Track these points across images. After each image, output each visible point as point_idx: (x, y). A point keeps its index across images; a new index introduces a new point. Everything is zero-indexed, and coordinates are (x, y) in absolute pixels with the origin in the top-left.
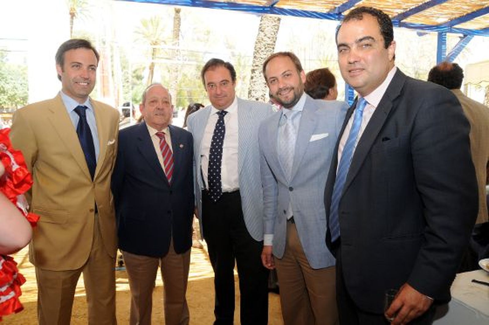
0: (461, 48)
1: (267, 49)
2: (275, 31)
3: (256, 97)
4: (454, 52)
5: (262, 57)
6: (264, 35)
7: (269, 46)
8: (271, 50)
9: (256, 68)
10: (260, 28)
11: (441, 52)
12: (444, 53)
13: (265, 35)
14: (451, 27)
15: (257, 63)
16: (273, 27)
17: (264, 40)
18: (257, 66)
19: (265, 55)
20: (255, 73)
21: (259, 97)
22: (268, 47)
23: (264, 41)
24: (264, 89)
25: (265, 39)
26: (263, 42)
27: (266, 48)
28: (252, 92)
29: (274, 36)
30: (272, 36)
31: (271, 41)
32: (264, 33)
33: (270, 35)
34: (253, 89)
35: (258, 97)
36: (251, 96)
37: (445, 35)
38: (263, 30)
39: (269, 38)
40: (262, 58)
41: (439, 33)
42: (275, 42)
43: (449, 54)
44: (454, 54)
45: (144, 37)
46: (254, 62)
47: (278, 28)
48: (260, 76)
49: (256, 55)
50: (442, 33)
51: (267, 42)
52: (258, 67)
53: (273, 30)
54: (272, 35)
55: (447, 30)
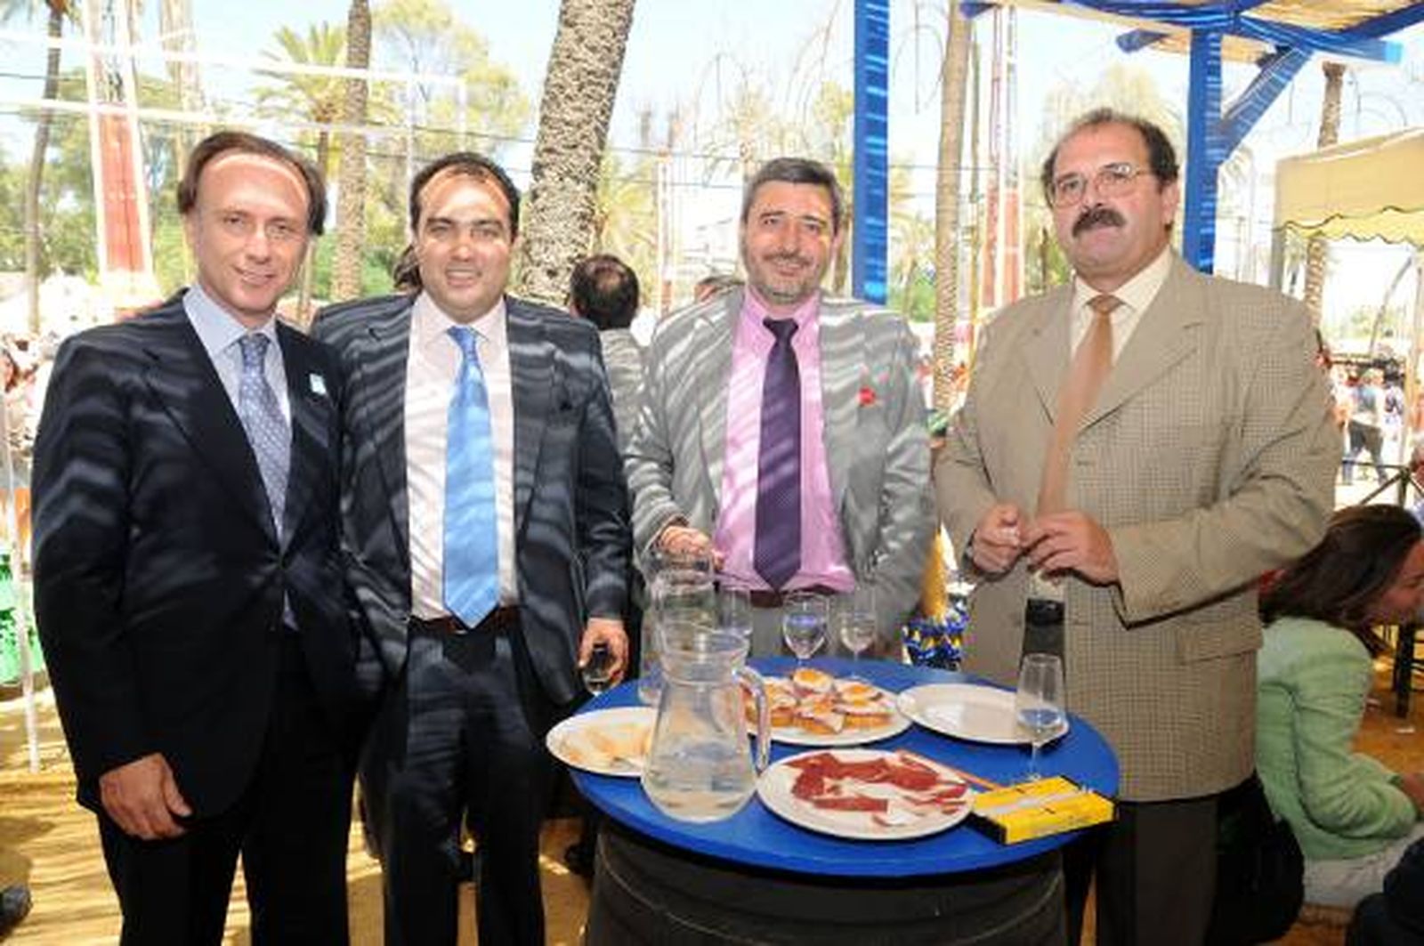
0: (1275, 89)
1: (587, 90)
2: (616, 24)
3: (549, 267)
4: (1250, 103)
5: (568, 118)
6: (576, 37)
7: (591, 77)
8: (602, 96)
9: (547, 158)
10: (564, 12)
11: (1204, 102)
12: (1215, 104)
13: (581, 39)
14: (1237, 12)
15: (551, 142)
16: (609, 10)
17: (575, 56)
18: (550, 151)
19: (580, 109)
20: (543, 176)
21: (560, 268)
22: (591, 83)
23: (576, 60)
24: (575, 236)
25: (581, 52)
26: (570, 61)
27: (581, 88)
28: (536, 247)
29: (613, 41)
30: (603, 43)
31: (601, 60)
32: (577, 32)
33: (597, 38)
34: (538, 235)
35: (556, 265)
36: (532, 261)
37: (1218, 40)
38: (571, 20)
39: (593, 49)
40: (567, 124)
41: (1195, 32)
42: (614, 65)
43: (1231, 111)
44: (1250, 107)
45: (291, 88)
46: (542, 137)
47: (630, 12)
48: (563, 189)
49: (546, 111)
50: (1208, 31)
51: (585, 65)
52: (553, 156)
53: (607, 20)
54: (603, 37)
55: (1224, 24)
